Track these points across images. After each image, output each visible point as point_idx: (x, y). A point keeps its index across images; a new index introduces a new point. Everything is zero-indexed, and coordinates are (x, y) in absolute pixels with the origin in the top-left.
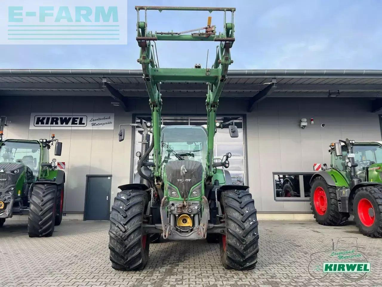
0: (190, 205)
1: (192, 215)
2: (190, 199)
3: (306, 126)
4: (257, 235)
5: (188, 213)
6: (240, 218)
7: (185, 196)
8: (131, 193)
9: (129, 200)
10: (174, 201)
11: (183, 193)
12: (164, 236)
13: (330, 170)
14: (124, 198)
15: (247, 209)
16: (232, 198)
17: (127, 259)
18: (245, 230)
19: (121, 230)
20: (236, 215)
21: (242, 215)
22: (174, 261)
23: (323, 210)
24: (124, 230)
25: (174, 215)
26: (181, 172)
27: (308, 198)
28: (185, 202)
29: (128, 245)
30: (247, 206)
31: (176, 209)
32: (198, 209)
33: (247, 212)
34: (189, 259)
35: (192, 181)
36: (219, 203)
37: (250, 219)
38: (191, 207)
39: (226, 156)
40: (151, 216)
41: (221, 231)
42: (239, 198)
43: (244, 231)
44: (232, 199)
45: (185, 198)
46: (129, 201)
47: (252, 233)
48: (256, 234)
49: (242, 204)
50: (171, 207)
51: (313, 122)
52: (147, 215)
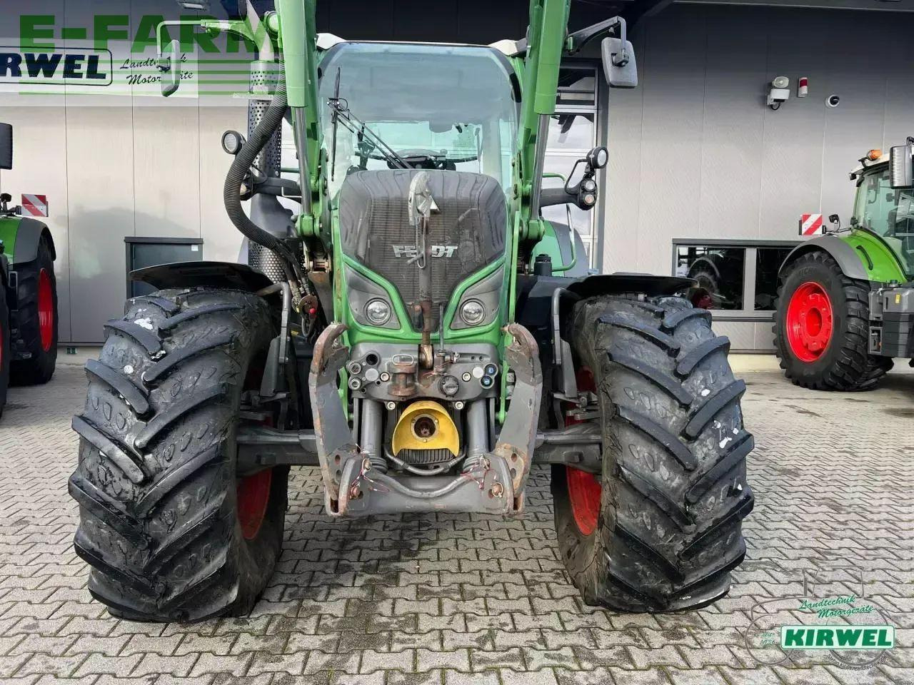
0: (452, 362)
1: (460, 406)
2: (449, 334)
3: (783, 101)
4: (746, 492)
5: (442, 397)
6: (674, 419)
7: (428, 323)
8: (185, 304)
9: (170, 335)
10: (378, 345)
11: (418, 307)
12: (328, 504)
13: (850, 232)
14: (150, 327)
15: (704, 381)
16: (637, 332)
17: (168, 590)
18: (694, 476)
19: (126, 477)
20: (657, 407)
21: (686, 407)
22: (380, 554)
23: (815, 346)
24: (140, 477)
25: (381, 405)
26: (410, 205)
27: (768, 314)
28: (427, 351)
29: (163, 538)
30: (705, 365)
31: (386, 378)
32: (484, 377)
33: (705, 393)
34: (438, 539)
35: (460, 256)
36: (566, 345)
37: (719, 426)
38: (456, 370)
39: (588, 160)
40: (281, 399)
41: (571, 456)
42: (663, 328)
43: (691, 479)
44: (633, 335)
45: (428, 333)
46: (170, 342)
47: (727, 486)
48: (740, 488)
49: (679, 358)
50: (363, 370)
51: (804, 90)
52: (263, 393)
